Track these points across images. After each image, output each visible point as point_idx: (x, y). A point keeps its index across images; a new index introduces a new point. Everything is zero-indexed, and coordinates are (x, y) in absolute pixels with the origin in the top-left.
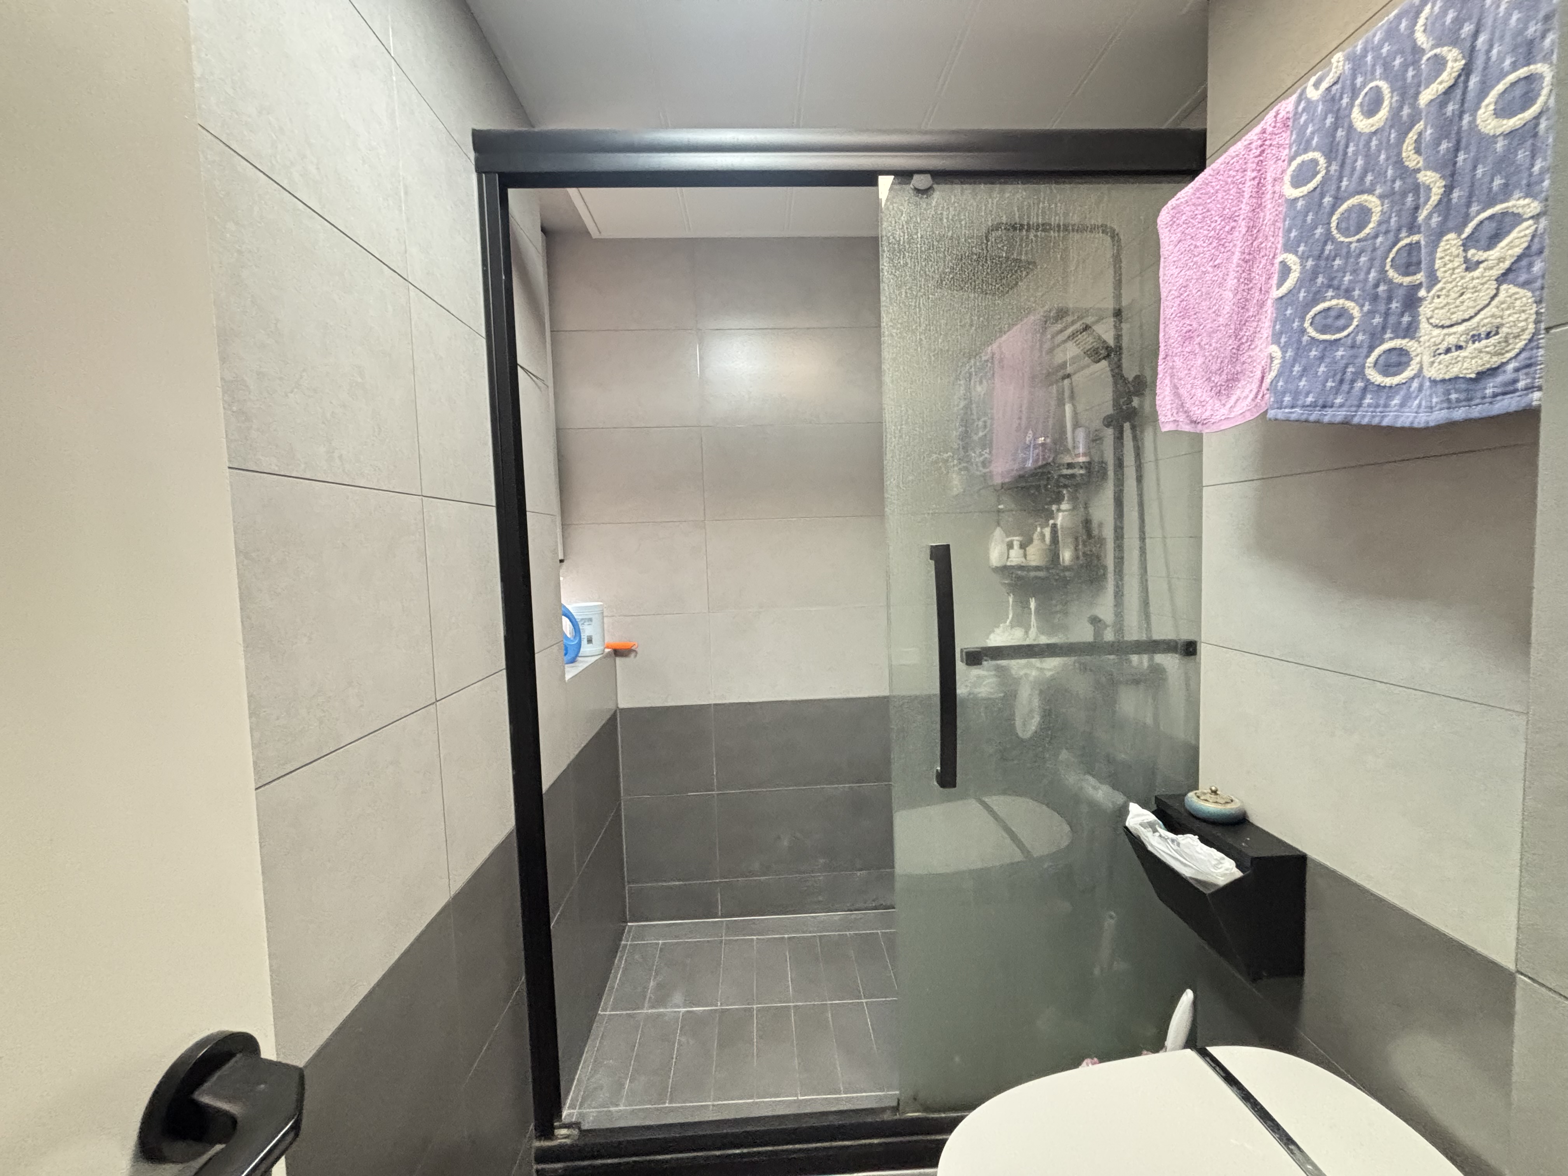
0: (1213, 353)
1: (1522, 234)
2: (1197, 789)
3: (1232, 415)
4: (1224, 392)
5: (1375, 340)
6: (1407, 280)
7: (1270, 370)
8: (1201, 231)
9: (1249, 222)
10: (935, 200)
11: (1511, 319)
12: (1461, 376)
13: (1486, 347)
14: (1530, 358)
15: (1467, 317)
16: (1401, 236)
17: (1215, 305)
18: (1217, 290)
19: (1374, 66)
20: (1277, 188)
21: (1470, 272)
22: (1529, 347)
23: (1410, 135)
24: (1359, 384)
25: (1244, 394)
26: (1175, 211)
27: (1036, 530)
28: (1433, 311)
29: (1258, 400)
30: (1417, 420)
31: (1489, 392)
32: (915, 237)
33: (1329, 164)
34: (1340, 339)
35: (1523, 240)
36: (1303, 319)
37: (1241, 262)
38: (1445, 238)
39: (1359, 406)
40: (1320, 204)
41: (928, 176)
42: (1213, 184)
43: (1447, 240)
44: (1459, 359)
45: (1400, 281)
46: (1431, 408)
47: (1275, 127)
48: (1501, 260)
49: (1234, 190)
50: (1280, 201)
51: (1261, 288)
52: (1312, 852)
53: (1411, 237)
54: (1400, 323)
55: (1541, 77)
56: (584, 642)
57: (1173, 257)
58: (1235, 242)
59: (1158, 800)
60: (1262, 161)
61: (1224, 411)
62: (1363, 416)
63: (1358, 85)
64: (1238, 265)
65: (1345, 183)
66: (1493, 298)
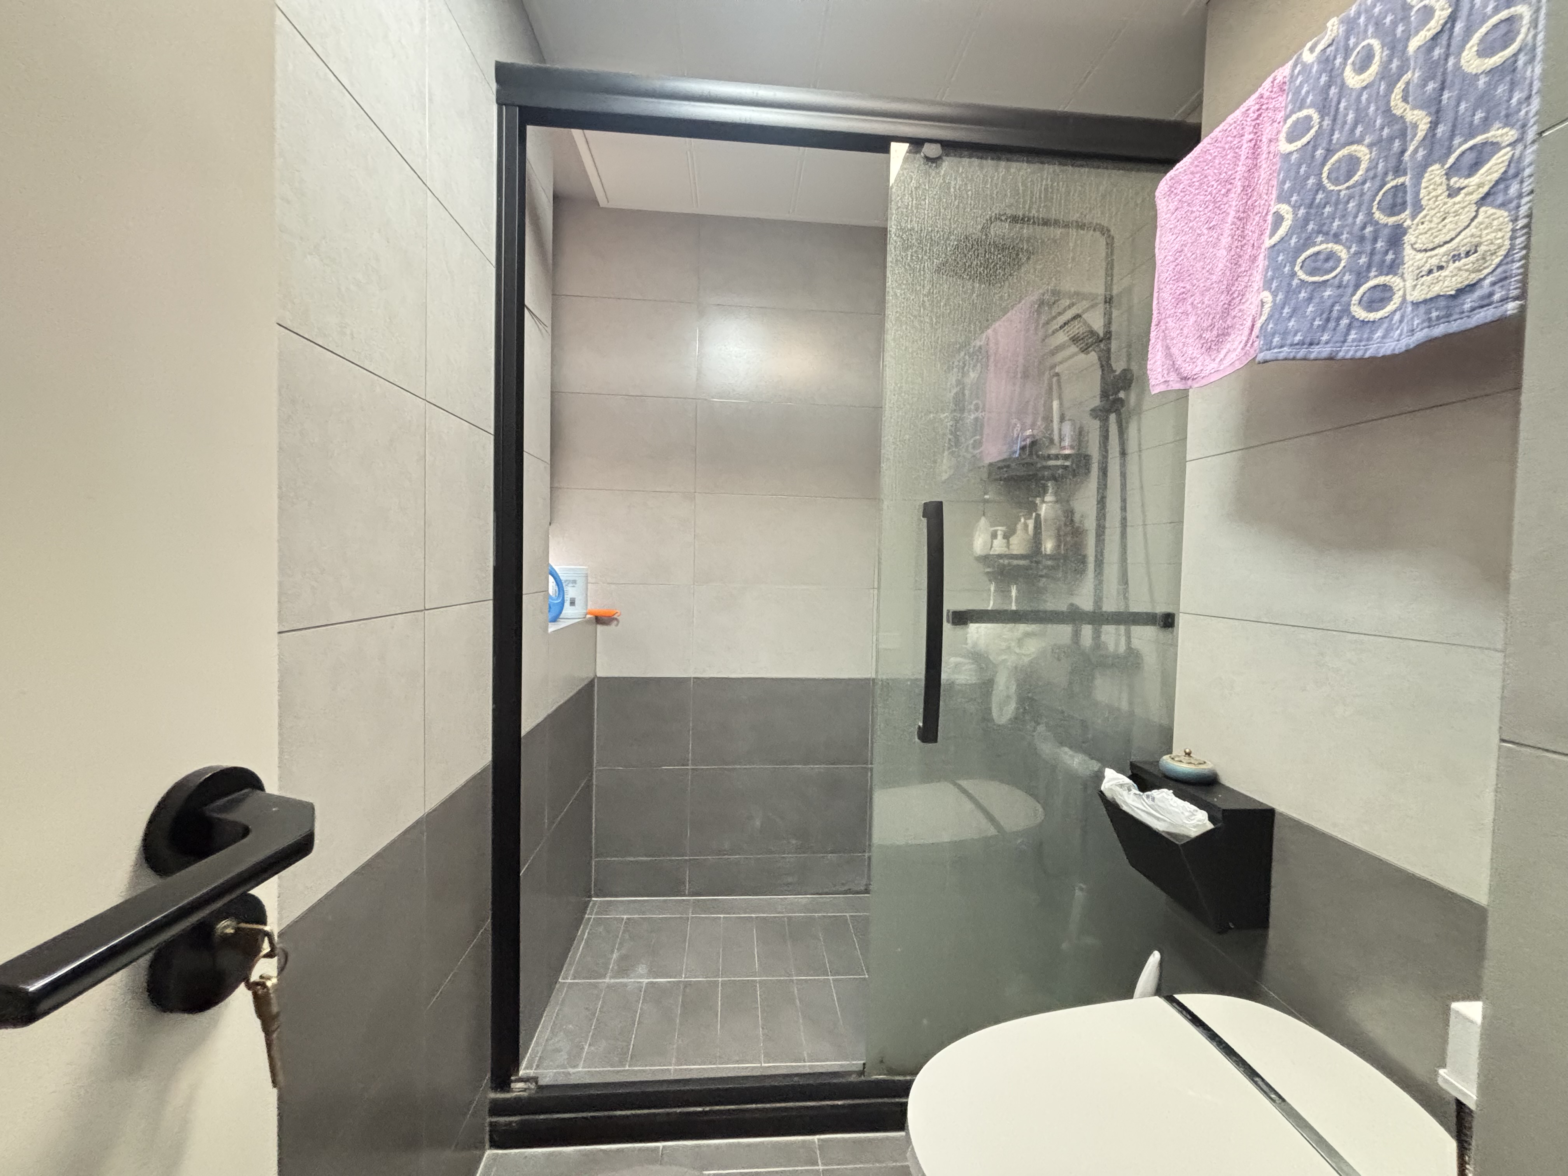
0: (1206, 311)
1: (1500, 160)
2: (1171, 753)
3: (1222, 367)
4: (1214, 347)
5: (1361, 277)
6: (1392, 220)
7: (1261, 315)
8: (1198, 197)
9: (1244, 182)
10: (944, 169)
11: (1489, 237)
12: (1442, 294)
13: (1465, 265)
14: (1505, 272)
15: (1448, 238)
16: (1387, 179)
17: (1209, 264)
18: (1211, 250)
19: (1366, 26)
20: (1272, 149)
21: (1453, 198)
22: (1505, 262)
23: (1398, 85)
24: (1345, 321)
25: (1234, 347)
26: (1173, 181)
27: (1020, 521)
28: (1417, 237)
29: (1247, 348)
30: (1399, 346)
31: (1467, 306)
32: (923, 203)
33: (1322, 119)
34: (1328, 280)
35: (1501, 165)
36: (1293, 264)
37: (1235, 220)
38: (1430, 169)
39: (1344, 341)
40: (1313, 157)
41: (939, 146)
42: (1211, 151)
43: (1433, 171)
44: (1440, 278)
45: (1386, 222)
46: (1413, 330)
47: (1271, 92)
48: (1480, 185)
49: (1232, 154)
50: (1274, 160)
51: (1253, 244)
52: (1280, 807)
53: (1397, 180)
54: (1384, 261)
55: (1521, 17)
56: (567, 604)
57: (1171, 224)
58: (1230, 203)
59: (1133, 766)
60: (1258, 124)
61: (1214, 365)
62: (1348, 351)
63: (1351, 45)
64: (1234, 223)
65: (1336, 136)
66: (1472, 220)
